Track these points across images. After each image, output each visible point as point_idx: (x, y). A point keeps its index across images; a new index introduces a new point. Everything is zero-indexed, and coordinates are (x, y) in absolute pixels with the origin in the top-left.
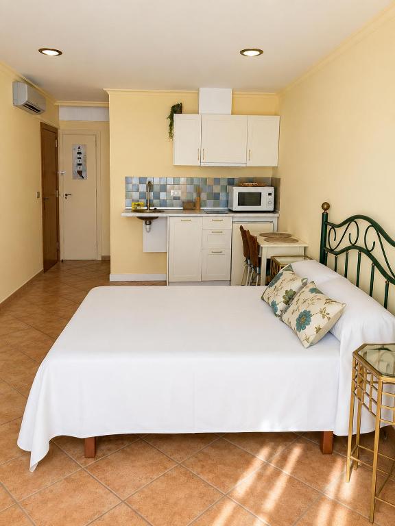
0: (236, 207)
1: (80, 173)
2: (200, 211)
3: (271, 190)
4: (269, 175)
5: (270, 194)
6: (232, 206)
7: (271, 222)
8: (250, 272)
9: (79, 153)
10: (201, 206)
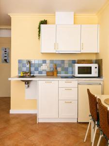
0: (77, 75)
1: (6, 60)
2: (57, 77)
3: (97, 65)
4: (94, 58)
5: (96, 68)
6: (74, 74)
7: (100, 84)
8: (94, 127)
9: (6, 52)
10: (57, 74)
